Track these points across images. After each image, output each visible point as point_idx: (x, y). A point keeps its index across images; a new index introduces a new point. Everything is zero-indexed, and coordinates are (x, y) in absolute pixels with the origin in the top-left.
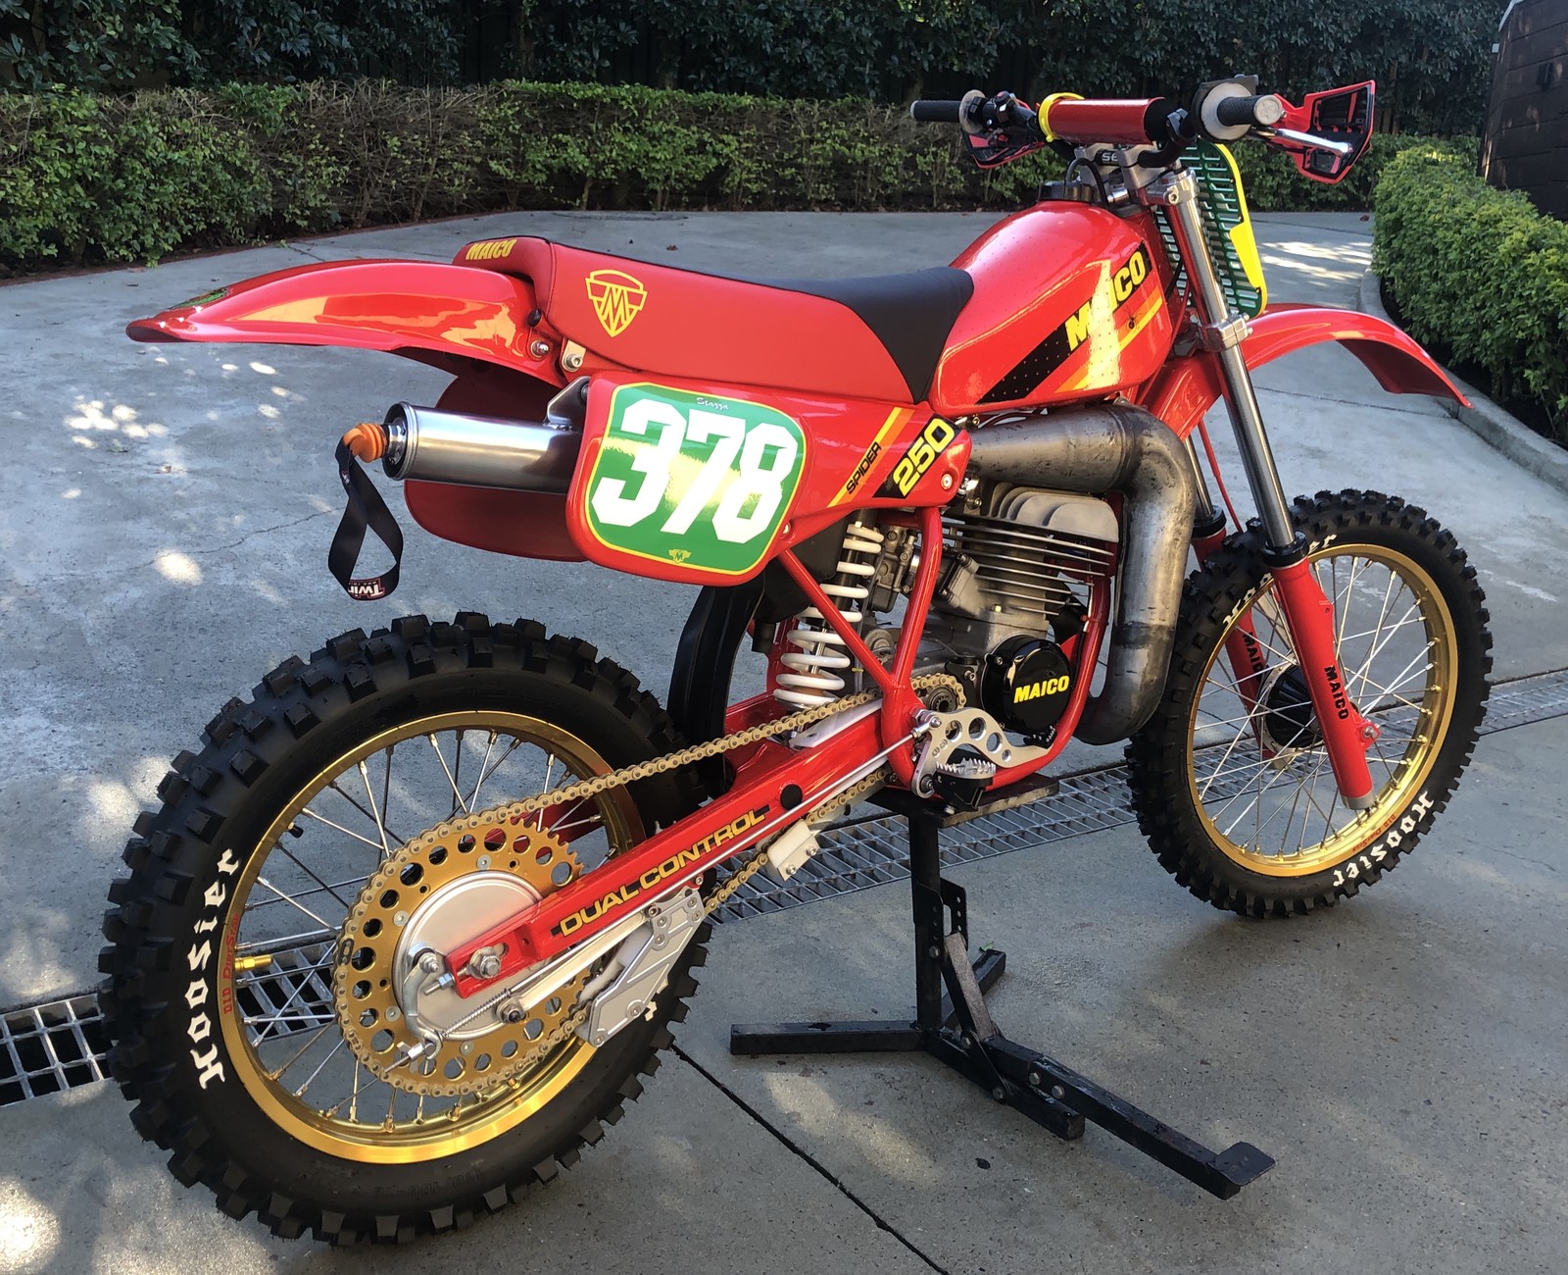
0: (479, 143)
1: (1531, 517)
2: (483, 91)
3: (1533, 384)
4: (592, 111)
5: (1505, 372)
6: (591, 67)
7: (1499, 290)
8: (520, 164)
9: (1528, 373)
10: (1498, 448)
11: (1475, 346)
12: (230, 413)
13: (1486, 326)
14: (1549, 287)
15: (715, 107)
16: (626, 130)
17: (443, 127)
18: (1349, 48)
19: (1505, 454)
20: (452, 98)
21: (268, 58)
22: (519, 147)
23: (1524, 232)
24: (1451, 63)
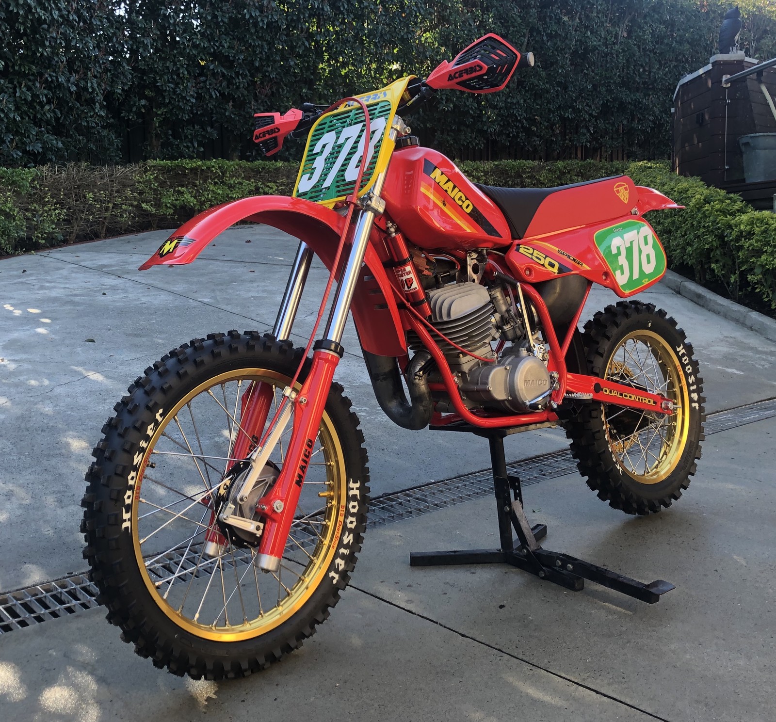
0: (135, 194)
1: (725, 337)
2: (136, 167)
3: (716, 272)
4: (196, 174)
5: (701, 267)
6: (193, 152)
7: (693, 225)
8: (158, 205)
9: (713, 265)
10: (703, 306)
11: (684, 255)
12: (28, 333)
13: (688, 244)
14: (718, 221)
15: (263, 168)
16: (216, 183)
17: (116, 187)
18: (596, 118)
19: (707, 309)
20: (120, 171)
21: (20, 154)
22: (157, 195)
23: (701, 195)
24: (650, 123)
